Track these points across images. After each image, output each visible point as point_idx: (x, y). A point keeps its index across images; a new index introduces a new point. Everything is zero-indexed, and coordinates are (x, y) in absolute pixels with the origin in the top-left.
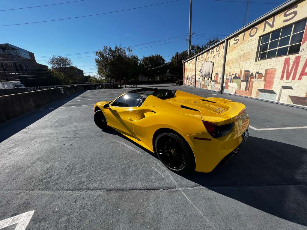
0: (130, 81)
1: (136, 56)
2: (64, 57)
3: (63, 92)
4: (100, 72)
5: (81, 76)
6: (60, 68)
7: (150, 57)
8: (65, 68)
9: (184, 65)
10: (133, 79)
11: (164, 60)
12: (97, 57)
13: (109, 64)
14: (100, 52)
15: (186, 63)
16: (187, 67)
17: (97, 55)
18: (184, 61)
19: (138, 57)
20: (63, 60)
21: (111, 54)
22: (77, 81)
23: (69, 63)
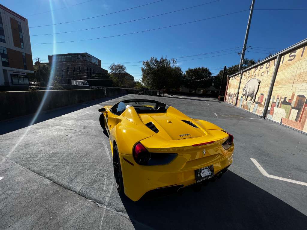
0: (171, 91)
1: (180, 68)
2: (121, 64)
3: (105, 93)
4: (143, 79)
5: (131, 81)
6: (116, 74)
7: (195, 69)
8: (120, 73)
9: (228, 81)
10: (174, 89)
11: (210, 74)
12: (143, 66)
13: (152, 73)
14: (146, 62)
15: (231, 79)
16: (231, 83)
17: (144, 64)
18: (229, 76)
19: (181, 69)
20: (120, 67)
21: (155, 65)
22: (127, 85)
23: (124, 70)
